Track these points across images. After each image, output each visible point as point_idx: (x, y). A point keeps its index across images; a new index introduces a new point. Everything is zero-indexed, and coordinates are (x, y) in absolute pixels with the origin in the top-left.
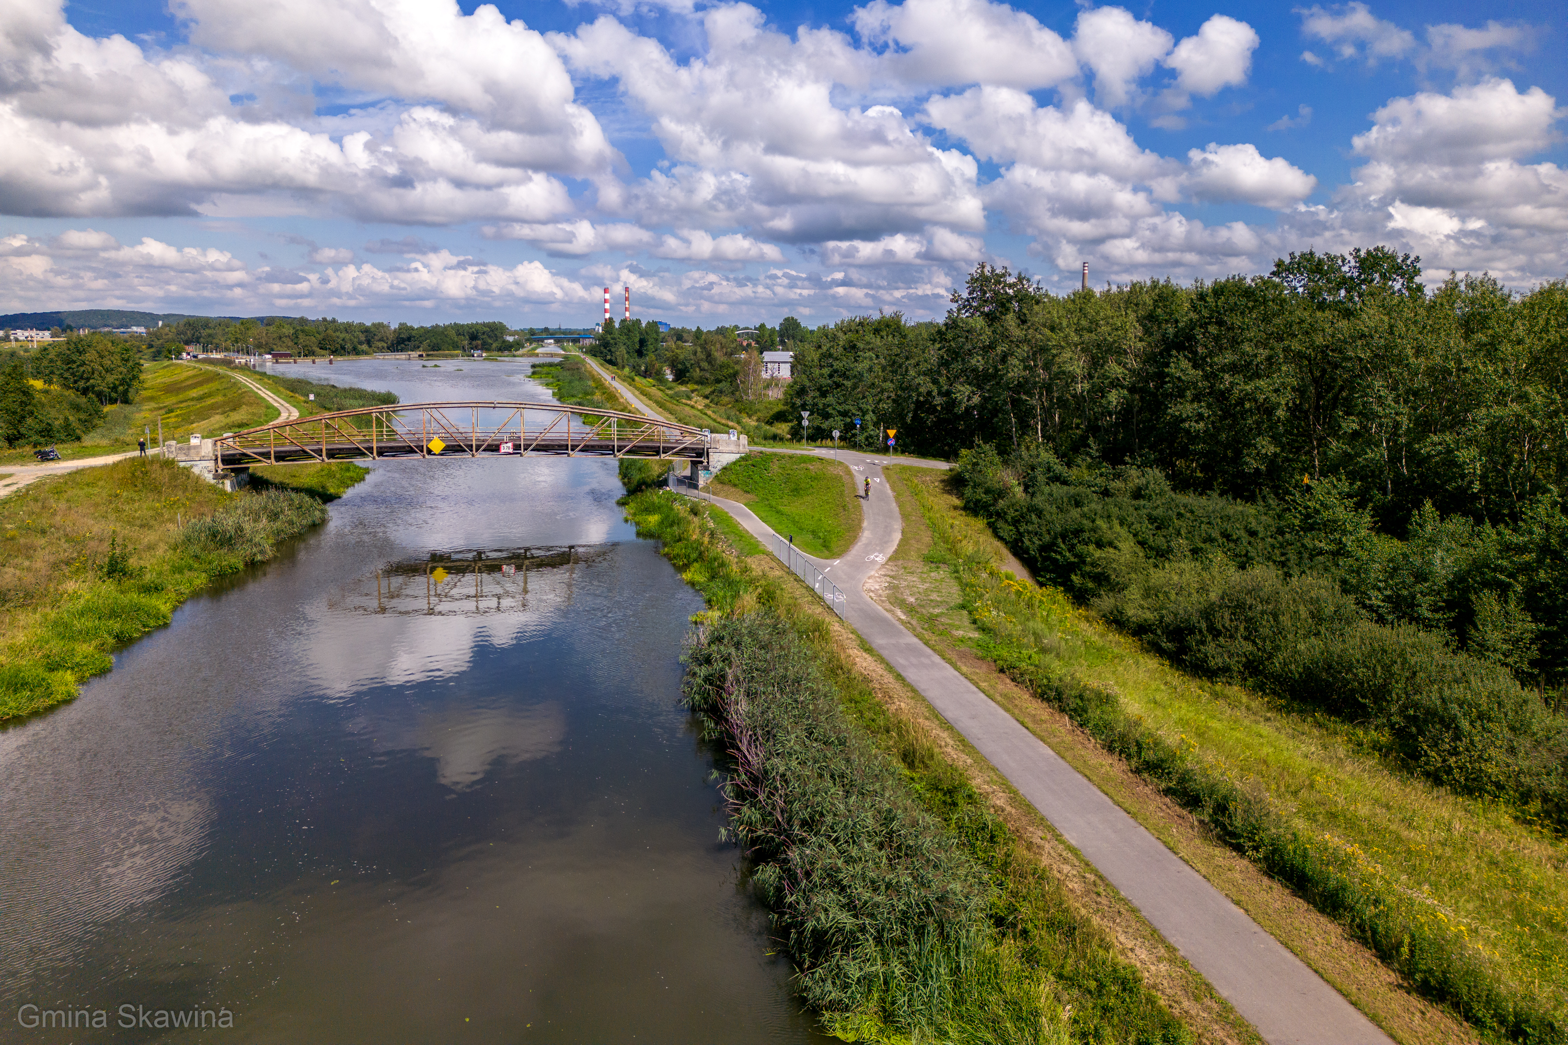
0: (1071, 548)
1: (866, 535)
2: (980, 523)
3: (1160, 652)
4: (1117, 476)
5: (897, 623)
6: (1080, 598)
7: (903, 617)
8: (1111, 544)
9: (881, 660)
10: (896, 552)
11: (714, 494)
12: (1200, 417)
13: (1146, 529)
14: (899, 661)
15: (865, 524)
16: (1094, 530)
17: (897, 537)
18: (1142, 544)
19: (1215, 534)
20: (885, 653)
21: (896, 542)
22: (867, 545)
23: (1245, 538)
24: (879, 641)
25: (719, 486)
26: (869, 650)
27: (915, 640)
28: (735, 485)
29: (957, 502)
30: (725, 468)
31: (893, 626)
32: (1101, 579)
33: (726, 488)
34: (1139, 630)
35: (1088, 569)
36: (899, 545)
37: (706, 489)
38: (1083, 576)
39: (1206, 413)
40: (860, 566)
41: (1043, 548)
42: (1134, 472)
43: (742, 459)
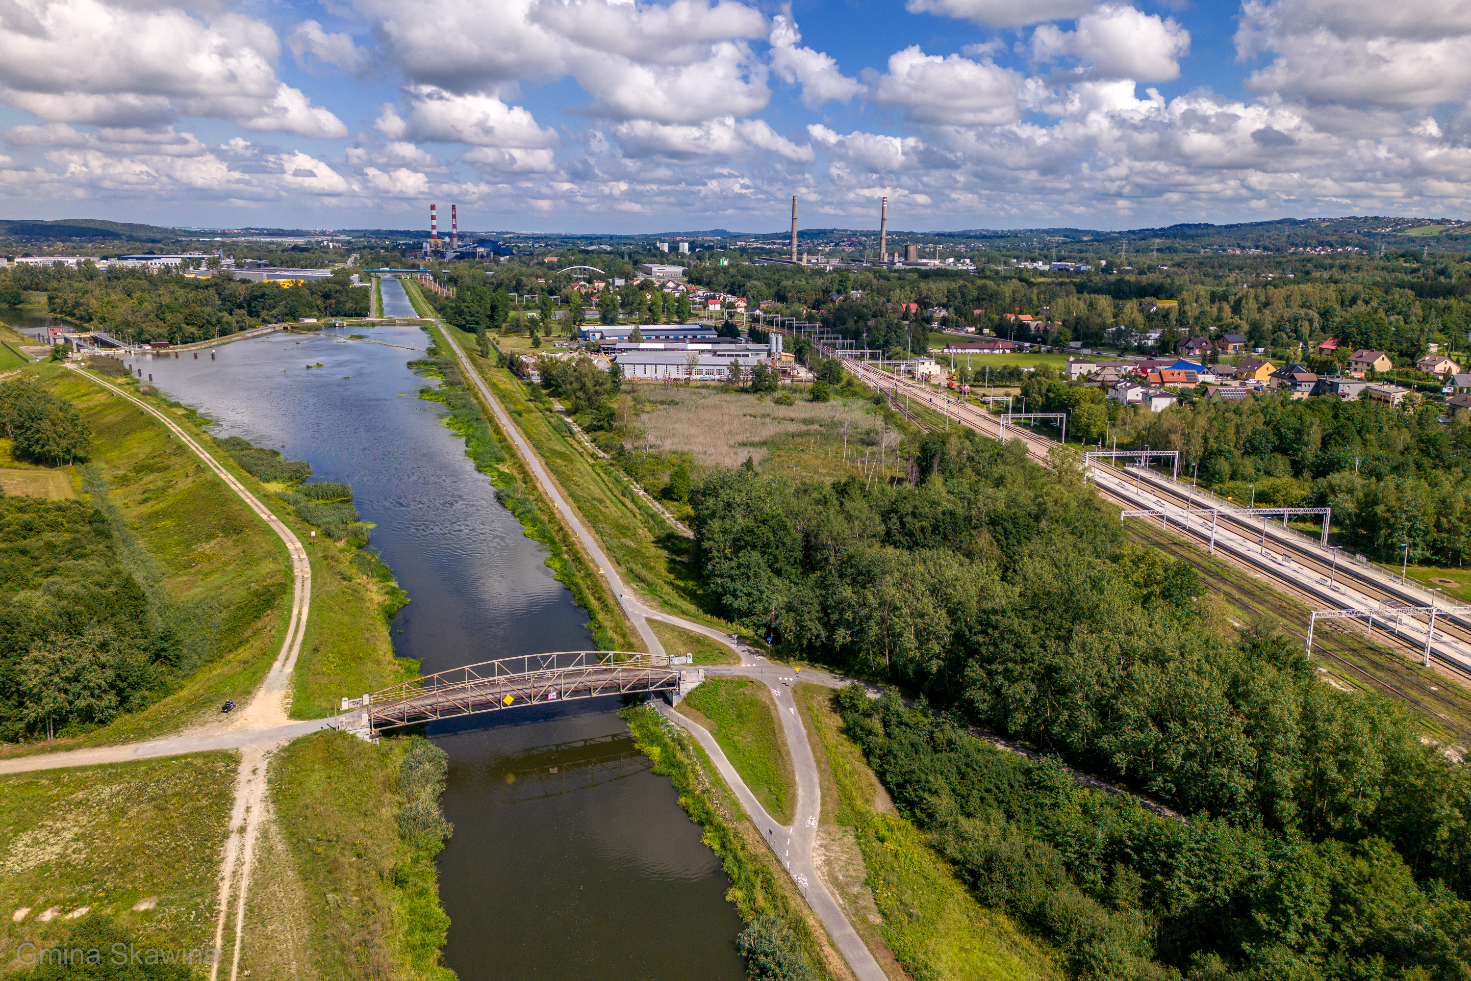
0: (915, 790)
1: (801, 792)
2: (857, 750)
3: (965, 882)
4: (938, 725)
5: (839, 909)
6: (920, 825)
7: (841, 902)
8: (936, 792)
9: (842, 957)
10: (821, 811)
11: (686, 715)
12: (985, 701)
13: (954, 778)
14: (850, 955)
15: (797, 779)
16: (928, 782)
17: (818, 793)
18: (953, 790)
19: (992, 787)
20: (841, 946)
21: (819, 801)
22: (803, 805)
23: (1008, 789)
24: (836, 934)
25: (688, 709)
26: (833, 945)
27: (851, 930)
28: (699, 710)
29: (840, 723)
30: (690, 693)
31: (837, 913)
32: (931, 816)
33: (694, 711)
34: (954, 862)
35: (925, 807)
36: (822, 805)
37: (677, 708)
38: (922, 810)
39: (988, 698)
40: (804, 834)
41: (898, 785)
42: (947, 727)
43: (702, 686)
